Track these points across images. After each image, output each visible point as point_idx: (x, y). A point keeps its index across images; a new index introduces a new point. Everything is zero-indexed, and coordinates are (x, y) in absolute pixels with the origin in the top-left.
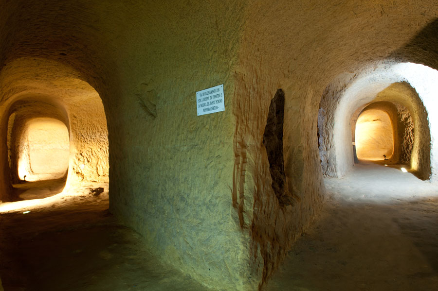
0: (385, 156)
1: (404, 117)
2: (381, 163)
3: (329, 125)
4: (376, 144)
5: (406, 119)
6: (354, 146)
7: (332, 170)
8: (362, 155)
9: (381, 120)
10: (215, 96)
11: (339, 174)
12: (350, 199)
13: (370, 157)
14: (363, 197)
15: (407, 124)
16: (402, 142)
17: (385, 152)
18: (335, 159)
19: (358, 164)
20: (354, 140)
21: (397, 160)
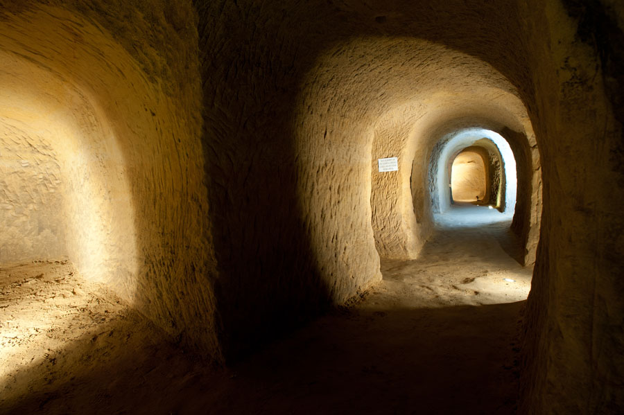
0: (477, 197)
1: (494, 160)
2: (474, 204)
3: (433, 171)
4: (470, 185)
5: (496, 162)
6: (450, 188)
7: (436, 208)
8: (457, 197)
9: (474, 162)
10: (392, 163)
11: (441, 210)
12: (451, 226)
13: (464, 199)
14: (460, 224)
15: (497, 167)
16: (492, 184)
17: (478, 193)
18: (438, 199)
19: (454, 205)
20: (450, 183)
21: (488, 201)
